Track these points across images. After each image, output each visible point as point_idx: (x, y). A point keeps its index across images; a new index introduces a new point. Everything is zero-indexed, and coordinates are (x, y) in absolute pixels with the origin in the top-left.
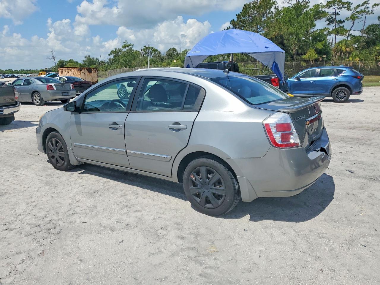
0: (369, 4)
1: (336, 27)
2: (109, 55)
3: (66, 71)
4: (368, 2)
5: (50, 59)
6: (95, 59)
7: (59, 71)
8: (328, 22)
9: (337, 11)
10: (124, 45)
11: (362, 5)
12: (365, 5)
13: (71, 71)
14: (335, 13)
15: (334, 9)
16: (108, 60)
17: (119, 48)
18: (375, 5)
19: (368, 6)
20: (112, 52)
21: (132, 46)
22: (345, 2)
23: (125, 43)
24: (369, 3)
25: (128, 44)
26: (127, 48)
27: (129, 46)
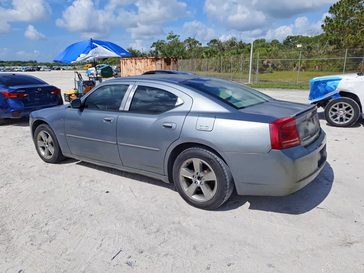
2: (151, 47)
3: (132, 62)
6: (137, 52)
7: (121, 63)
10: (170, 36)
13: (141, 62)
16: (149, 53)
17: (162, 40)
20: (154, 43)
21: (178, 37)
23: (170, 33)
25: (173, 35)
26: (172, 39)
27: (175, 37)
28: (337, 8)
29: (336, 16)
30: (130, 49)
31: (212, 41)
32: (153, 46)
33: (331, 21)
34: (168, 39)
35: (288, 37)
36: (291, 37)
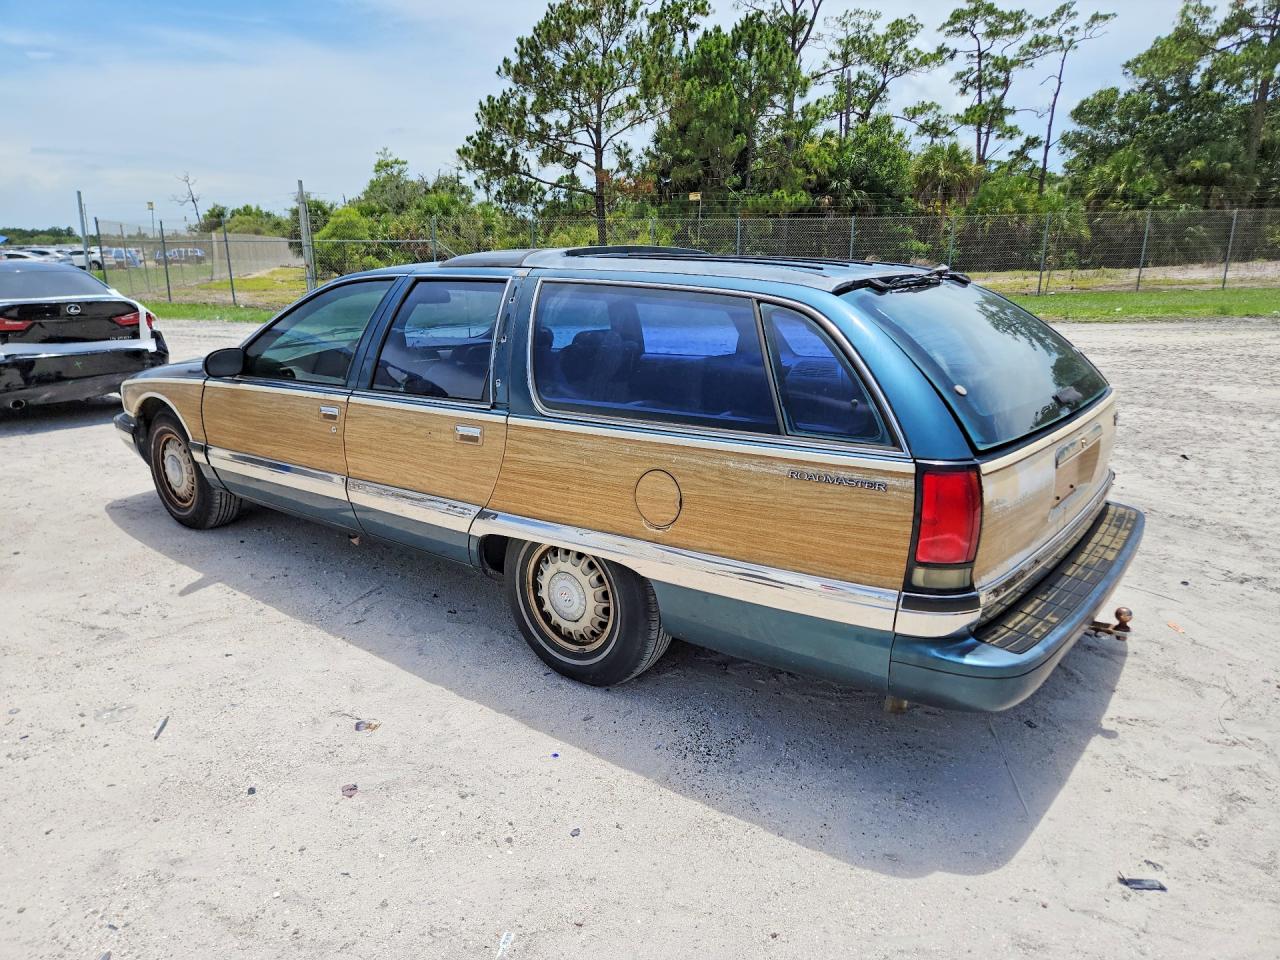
0: (1078, 17)
1: (980, 101)
4: (1072, 10)
5: (182, 203)
8: (960, 85)
9: (985, 44)
11: (1054, 21)
12: (1064, 18)
14: (979, 49)
15: (975, 36)
18: (1095, 18)
19: (1073, 22)
22: (1007, 12)
24: (1076, 14)
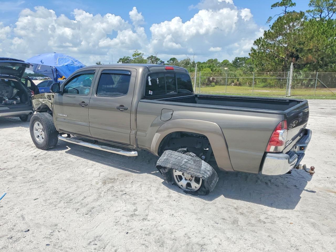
10: (135, 53)
17: (128, 56)
20: (121, 59)
21: (142, 55)
23: (136, 51)
25: (138, 53)
26: (137, 57)
27: (140, 54)
28: (259, 42)
29: (258, 48)
30: (98, 63)
31: (171, 59)
32: (119, 61)
33: (255, 51)
34: (133, 56)
35: (236, 58)
36: (239, 59)
